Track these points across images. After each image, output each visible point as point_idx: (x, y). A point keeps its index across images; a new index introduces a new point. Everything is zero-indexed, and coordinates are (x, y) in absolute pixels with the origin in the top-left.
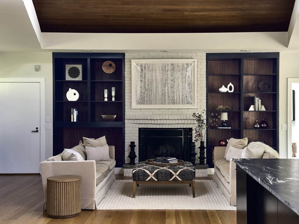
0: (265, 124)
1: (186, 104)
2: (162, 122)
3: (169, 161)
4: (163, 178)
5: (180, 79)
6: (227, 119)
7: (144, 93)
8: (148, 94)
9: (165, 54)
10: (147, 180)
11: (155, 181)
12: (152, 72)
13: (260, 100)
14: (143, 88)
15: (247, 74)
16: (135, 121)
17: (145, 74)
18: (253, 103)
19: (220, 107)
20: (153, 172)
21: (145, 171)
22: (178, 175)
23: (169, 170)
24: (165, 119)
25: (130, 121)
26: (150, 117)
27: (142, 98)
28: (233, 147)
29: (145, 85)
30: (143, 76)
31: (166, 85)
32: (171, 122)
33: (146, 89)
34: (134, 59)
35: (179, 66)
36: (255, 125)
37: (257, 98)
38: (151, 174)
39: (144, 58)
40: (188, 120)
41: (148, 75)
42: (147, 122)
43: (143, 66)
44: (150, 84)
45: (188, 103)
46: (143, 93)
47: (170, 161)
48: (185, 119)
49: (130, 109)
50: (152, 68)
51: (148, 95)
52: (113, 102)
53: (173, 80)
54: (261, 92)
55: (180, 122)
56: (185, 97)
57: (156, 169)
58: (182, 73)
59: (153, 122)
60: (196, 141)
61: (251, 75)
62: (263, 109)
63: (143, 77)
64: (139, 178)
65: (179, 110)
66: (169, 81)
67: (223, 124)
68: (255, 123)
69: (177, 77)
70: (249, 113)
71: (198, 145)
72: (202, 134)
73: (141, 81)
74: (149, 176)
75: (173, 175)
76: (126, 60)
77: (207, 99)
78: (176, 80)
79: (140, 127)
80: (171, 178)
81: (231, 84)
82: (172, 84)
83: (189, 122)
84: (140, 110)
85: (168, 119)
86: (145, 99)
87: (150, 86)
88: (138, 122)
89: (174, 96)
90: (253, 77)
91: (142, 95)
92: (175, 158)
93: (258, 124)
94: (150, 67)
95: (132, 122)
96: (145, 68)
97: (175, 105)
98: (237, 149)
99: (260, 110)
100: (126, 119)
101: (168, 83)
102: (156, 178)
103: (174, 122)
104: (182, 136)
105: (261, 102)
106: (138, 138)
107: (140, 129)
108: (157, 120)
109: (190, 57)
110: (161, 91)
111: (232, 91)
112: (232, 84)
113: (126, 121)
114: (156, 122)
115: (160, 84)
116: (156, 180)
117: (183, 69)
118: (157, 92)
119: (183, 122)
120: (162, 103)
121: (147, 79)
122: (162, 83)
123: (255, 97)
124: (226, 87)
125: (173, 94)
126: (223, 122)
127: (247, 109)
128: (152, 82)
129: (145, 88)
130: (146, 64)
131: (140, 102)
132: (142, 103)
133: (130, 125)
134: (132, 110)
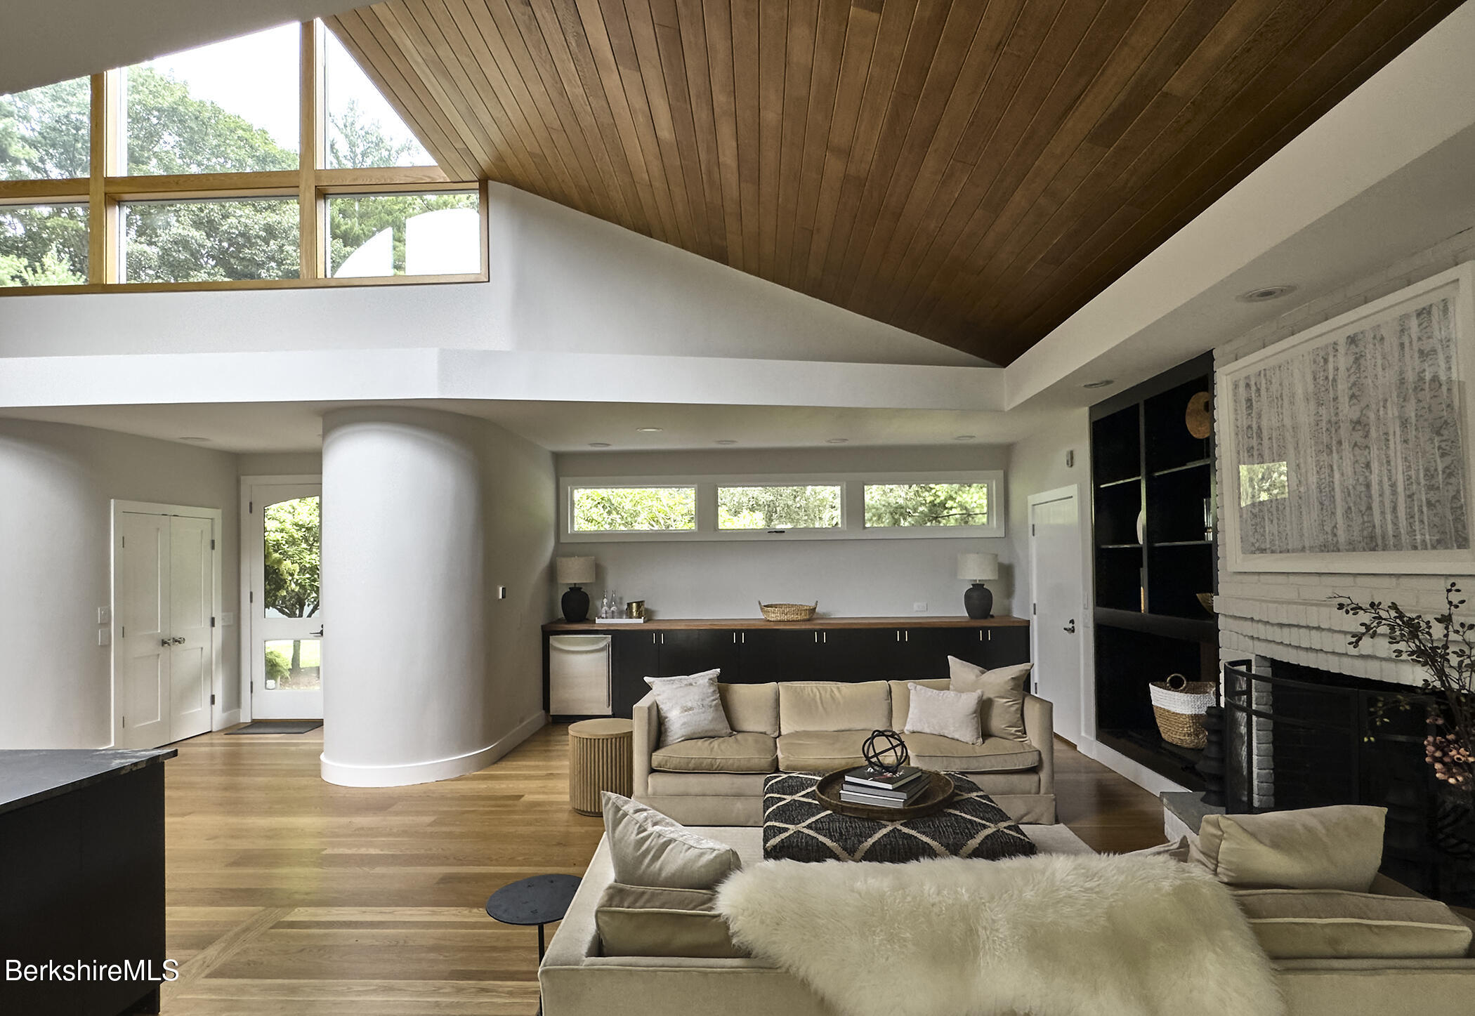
1: (1433, 548)
5: (1392, 410)
12: (1280, 404)
17: (1261, 416)
30: (1255, 427)
31: (1334, 450)
35: (1382, 339)
41: (1270, 420)
43: (1252, 383)
45: (1440, 542)
50: (1281, 384)
51: (1274, 510)
53: (1358, 422)
63: (1254, 435)
65: (1402, 580)
66: (1344, 432)
69: (1377, 404)
78: (1373, 419)
82: (1356, 445)
84: (1257, 577)
86: (1267, 529)
89: (1369, 507)
91: (1256, 510)
94: (1273, 381)
96: (1258, 390)
100: (1220, 613)
101: (1340, 443)
117: (1403, 345)
120: (1323, 548)
121: (1265, 436)
122: (1316, 445)
130: (1260, 375)
131: (1253, 544)
132: (1258, 549)
133: (1231, 636)
134: (1235, 577)
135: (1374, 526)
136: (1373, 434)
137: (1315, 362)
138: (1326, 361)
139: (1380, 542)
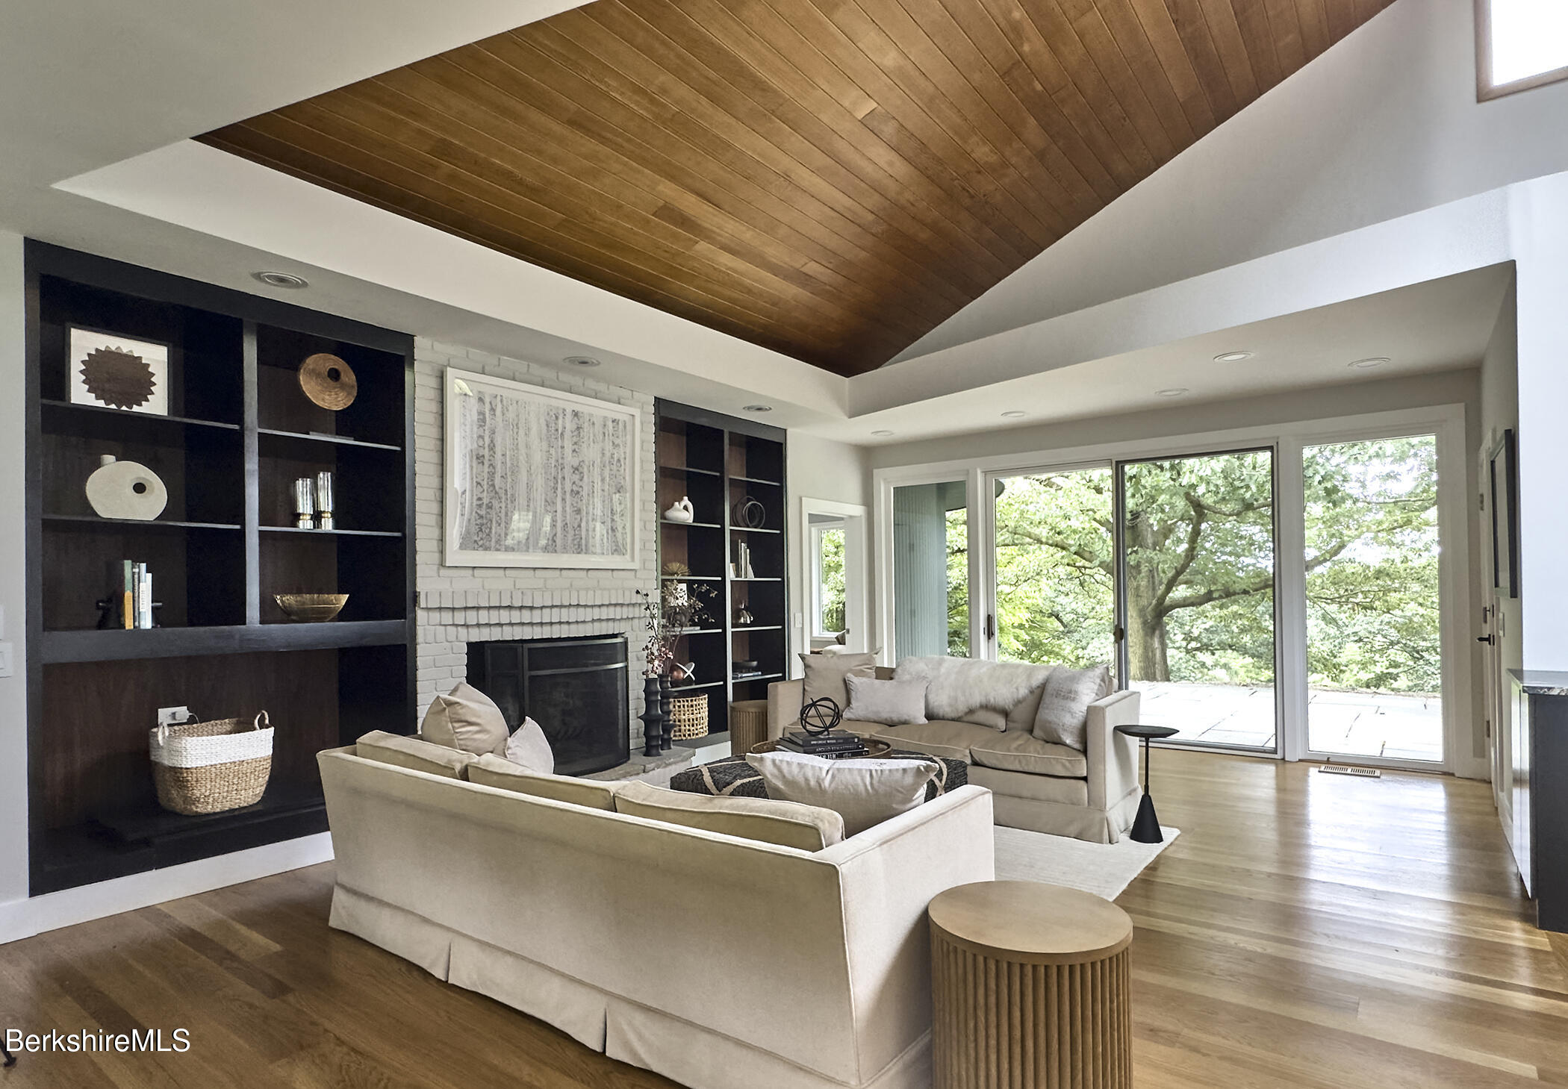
1: (612, 554)
5: (597, 470)
7: (489, 506)
8: (503, 511)
12: (515, 430)
14: (485, 487)
16: (460, 617)
17: (494, 433)
19: (671, 565)
25: (435, 616)
27: (482, 525)
29: (492, 475)
30: (487, 440)
31: (559, 480)
33: (496, 493)
35: (593, 424)
41: (504, 439)
42: (504, 616)
43: (487, 400)
44: (509, 474)
45: (616, 550)
50: (518, 416)
51: (503, 515)
52: (329, 535)
53: (577, 469)
56: (610, 531)
58: (603, 450)
63: (486, 445)
65: (590, 572)
66: (568, 471)
69: (589, 462)
73: (477, 458)
77: (656, 541)
78: (585, 470)
79: (477, 635)
82: (574, 483)
84: (470, 572)
86: (493, 531)
87: (509, 480)
88: (472, 617)
89: (579, 526)
91: (483, 512)
94: (510, 408)
95: (447, 618)
96: (493, 410)
97: (583, 556)
100: (423, 608)
101: (564, 478)
107: (471, 646)
110: (543, 503)
113: (421, 615)
115: (539, 476)
117: (604, 433)
118: (531, 505)
121: (499, 452)
122: (545, 473)
125: (578, 517)
128: (515, 470)
129: (493, 485)
130: (496, 396)
131: (475, 541)
132: (481, 546)
133: (435, 630)
134: (443, 572)
136: (585, 477)
137: (548, 414)
138: (557, 418)
139: (584, 547)
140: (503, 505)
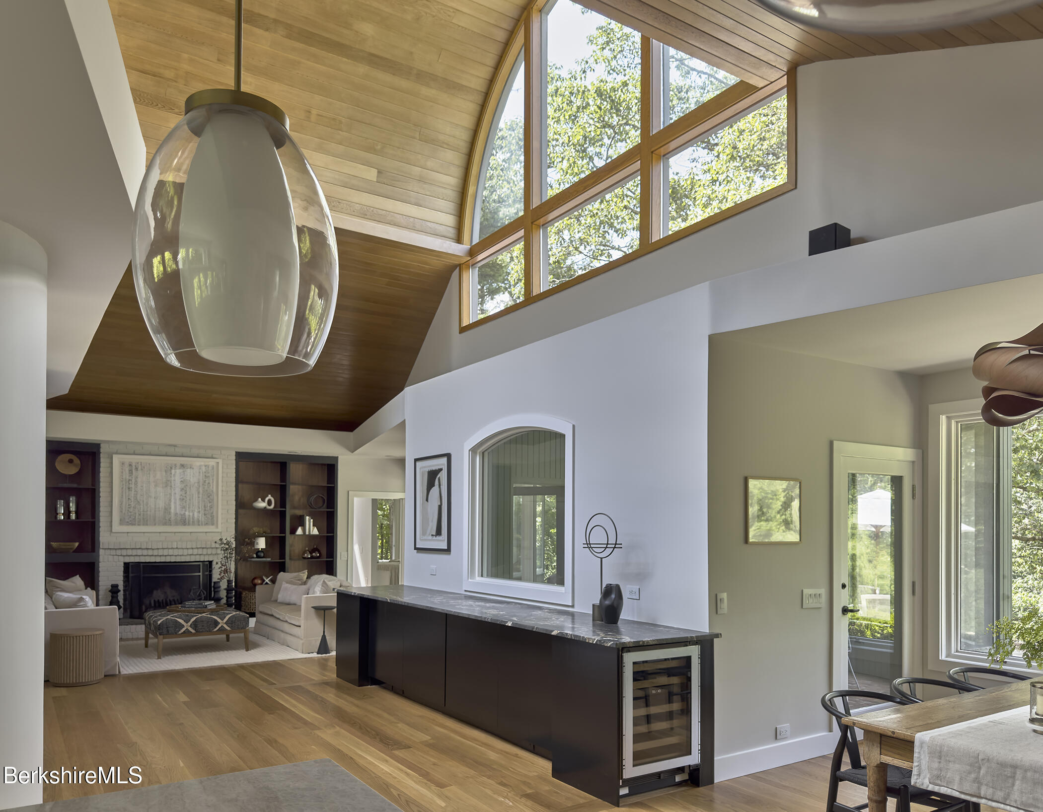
0: (317, 552)
1: (205, 525)
2: (166, 552)
3: (206, 606)
4: (204, 628)
5: (195, 489)
6: (264, 547)
7: (135, 508)
8: (143, 509)
9: (171, 450)
10: (180, 632)
11: (191, 632)
12: (148, 476)
13: (312, 520)
14: (132, 500)
15: (294, 484)
16: (119, 552)
17: (137, 478)
18: (303, 525)
19: (254, 529)
20: (190, 620)
21: (177, 620)
22: (226, 623)
23: (212, 616)
24: (172, 548)
25: (108, 552)
26: (145, 544)
27: (131, 515)
28: (287, 585)
29: (136, 495)
30: (134, 481)
31: (173, 495)
32: (180, 552)
33: (138, 502)
34: (117, 453)
35: (193, 469)
36: (304, 555)
37: (307, 517)
38: (187, 623)
39: (134, 454)
40: (208, 550)
41: (142, 480)
42: (139, 552)
43: (134, 465)
44: (144, 493)
45: (207, 524)
46: (132, 508)
47: (208, 606)
48: (203, 548)
49: (109, 533)
50: (150, 470)
51: (141, 511)
52: (73, 521)
53: (183, 489)
54: (312, 508)
55: (195, 551)
56: (203, 515)
57: (193, 617)
58: (199, 479)
59: (150, 552)
60: (222, 578)
61: (298, 484)
62: (315, 531)
63: (133, 483)
64: (168, 631)
65: (192, 534)
66: (177, 491)
67: (259, 554)
68: (304, 553)
69: (190, 485)
70: (294, 538)
71: (224, 585)
72: (230, 569)
73: (128, 489)
74: (183, 626)
75: (219, 623)
76: (101, 455)
77: (236, 518)
78: (188, 489)
79: (128, 560)
80: (216, 628)
81: (270, 497)
82: (182, 495)
83: (209, 551)
84: (126, 534)
85: (177, 548)
86: (137, 517)
87: (145, 496)
88: (124, 552)
89: (185, 513)
90: (300, 487)
91: (131, 510)
92: (213, 602)
93: (308, 552)
94: (146, 467)
95: (113, 552)
96: (137, 468)
97: (186, 527)
98: (296, 586)
99: (311, 533)
100: (103, 549)
101: (175, 494)
102: (193, 629)
103: (185, 552)
104: (200, 572)
105: (313, 522)
106: (122, 578)
107: (125, 564)
108: (158, 549)
109: (210, 456)
110: (163, 504)
111: (272, 507)
112: (272, 496)
113: (101, 552)
114: (155, 553)
115: (161, 494)
116: (193, 631)
117: (200, 472)
118: (157, 506)
119: (200, 551)
120: (165, 524)
121: (139, 485)
122: (165, 492)
123: (305, 515)
124: (263, 500)
125: (184, 509)
126: (258, 552)
127: (293, 531)
128: (148, 492)
129: (137, 499)
130: (138, 463)
131: (128, 522)
132: (131, 524)
133: (108, 558)
134: (112, 534)
135: (186, 519)
136: (188, 493)
137: (167, 467)
138: (171, 468)
139: (187, 522)
140: (142, 507)
